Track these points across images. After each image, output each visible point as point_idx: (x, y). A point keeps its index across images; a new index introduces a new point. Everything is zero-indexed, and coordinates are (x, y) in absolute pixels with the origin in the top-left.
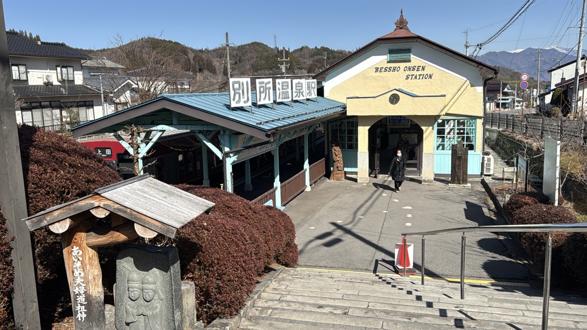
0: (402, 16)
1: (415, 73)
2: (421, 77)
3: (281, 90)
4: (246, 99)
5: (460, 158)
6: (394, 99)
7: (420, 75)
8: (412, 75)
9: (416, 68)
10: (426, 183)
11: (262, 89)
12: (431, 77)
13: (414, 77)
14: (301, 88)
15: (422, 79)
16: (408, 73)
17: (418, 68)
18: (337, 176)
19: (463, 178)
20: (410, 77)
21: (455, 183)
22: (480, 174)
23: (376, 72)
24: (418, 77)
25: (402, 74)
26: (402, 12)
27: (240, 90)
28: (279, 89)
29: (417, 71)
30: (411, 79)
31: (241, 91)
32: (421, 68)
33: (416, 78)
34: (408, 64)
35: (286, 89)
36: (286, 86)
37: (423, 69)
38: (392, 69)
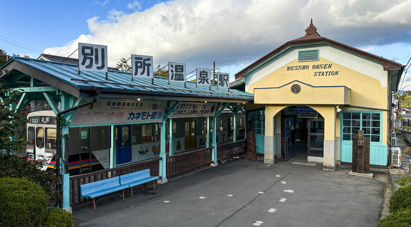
0: (312, 24)
1: (322, 70)
2: (328, 74)
4: (100, 64)
5: (361, 147)
7: (327, 72)
8: (320, 73)
9: (323, 67)
10: (327, 170)
12: (337, 73)
13: (321, 74)
14: (206, 76)
15: (329, 75)
16: (316, 70)
17: (325, 66)
18: (249, 156)
19: (365, 167)
20: (318, 74)
21: (356, 172)
22: (386, 165)
23: (288, 70)
24: (325, 74)
25: (311, 71)
26: (312, 21)
28: (172, 71)
31: (94, 57)
32: (327, 66)
33: (323, 74)
34: (316, 63)
35: (180, 72)
36: (180, 69)
37: (330, 66)
38: (302, 68)
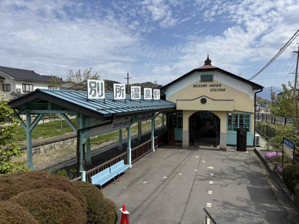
0: (208, 58)
1: (215, 88)
3: (134, 93)
4: (100, 94)
5: (242, 136)
6: (204, 101)
7: (218, 89)
10: (222, 150)
11: (118, 90)
12: (224, 90)
14: (149, 93)
15: (220, 91)
16: (211, 88)
18: (171, 143)
19: (244, 148)
21: (239, 151)
22: (253, 145)
23: (194, 87)
25: (208, 88)
26: (208, 56)
27: (96, 87)
28: (133, 92)
29: (217, 87)
30: (213, 91)
31: (96, 89)
33: (216, 90)
34: (211, 83)
35: (137, 92)
36: (138, 90)
37: (220, 86)
38: (203, 86)
